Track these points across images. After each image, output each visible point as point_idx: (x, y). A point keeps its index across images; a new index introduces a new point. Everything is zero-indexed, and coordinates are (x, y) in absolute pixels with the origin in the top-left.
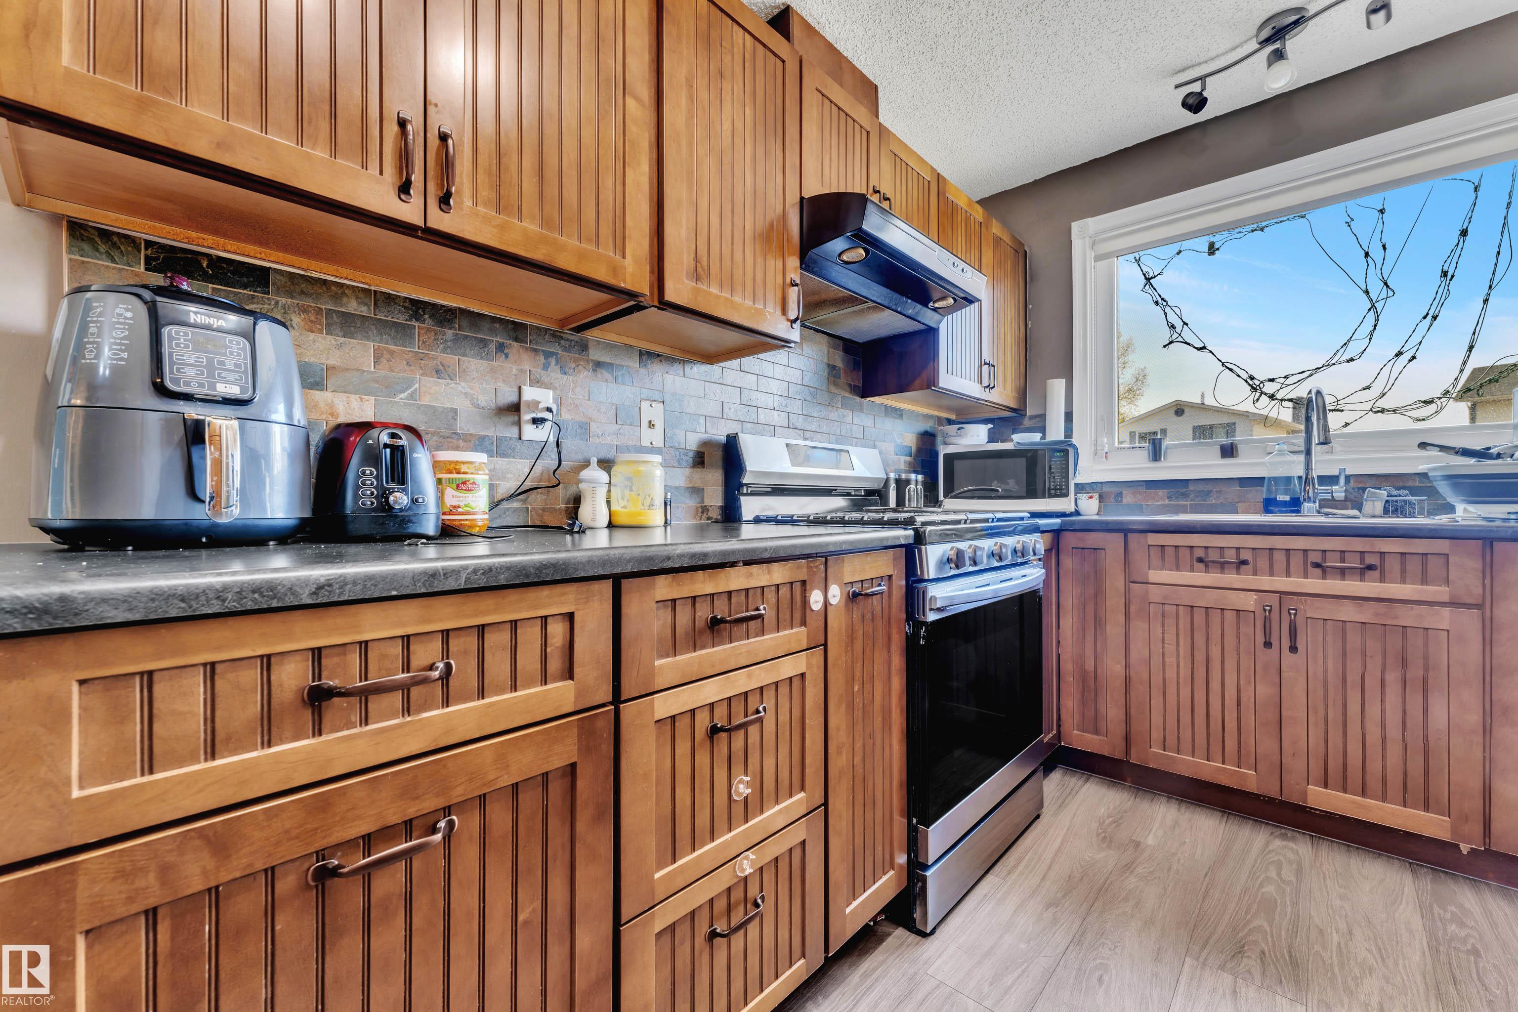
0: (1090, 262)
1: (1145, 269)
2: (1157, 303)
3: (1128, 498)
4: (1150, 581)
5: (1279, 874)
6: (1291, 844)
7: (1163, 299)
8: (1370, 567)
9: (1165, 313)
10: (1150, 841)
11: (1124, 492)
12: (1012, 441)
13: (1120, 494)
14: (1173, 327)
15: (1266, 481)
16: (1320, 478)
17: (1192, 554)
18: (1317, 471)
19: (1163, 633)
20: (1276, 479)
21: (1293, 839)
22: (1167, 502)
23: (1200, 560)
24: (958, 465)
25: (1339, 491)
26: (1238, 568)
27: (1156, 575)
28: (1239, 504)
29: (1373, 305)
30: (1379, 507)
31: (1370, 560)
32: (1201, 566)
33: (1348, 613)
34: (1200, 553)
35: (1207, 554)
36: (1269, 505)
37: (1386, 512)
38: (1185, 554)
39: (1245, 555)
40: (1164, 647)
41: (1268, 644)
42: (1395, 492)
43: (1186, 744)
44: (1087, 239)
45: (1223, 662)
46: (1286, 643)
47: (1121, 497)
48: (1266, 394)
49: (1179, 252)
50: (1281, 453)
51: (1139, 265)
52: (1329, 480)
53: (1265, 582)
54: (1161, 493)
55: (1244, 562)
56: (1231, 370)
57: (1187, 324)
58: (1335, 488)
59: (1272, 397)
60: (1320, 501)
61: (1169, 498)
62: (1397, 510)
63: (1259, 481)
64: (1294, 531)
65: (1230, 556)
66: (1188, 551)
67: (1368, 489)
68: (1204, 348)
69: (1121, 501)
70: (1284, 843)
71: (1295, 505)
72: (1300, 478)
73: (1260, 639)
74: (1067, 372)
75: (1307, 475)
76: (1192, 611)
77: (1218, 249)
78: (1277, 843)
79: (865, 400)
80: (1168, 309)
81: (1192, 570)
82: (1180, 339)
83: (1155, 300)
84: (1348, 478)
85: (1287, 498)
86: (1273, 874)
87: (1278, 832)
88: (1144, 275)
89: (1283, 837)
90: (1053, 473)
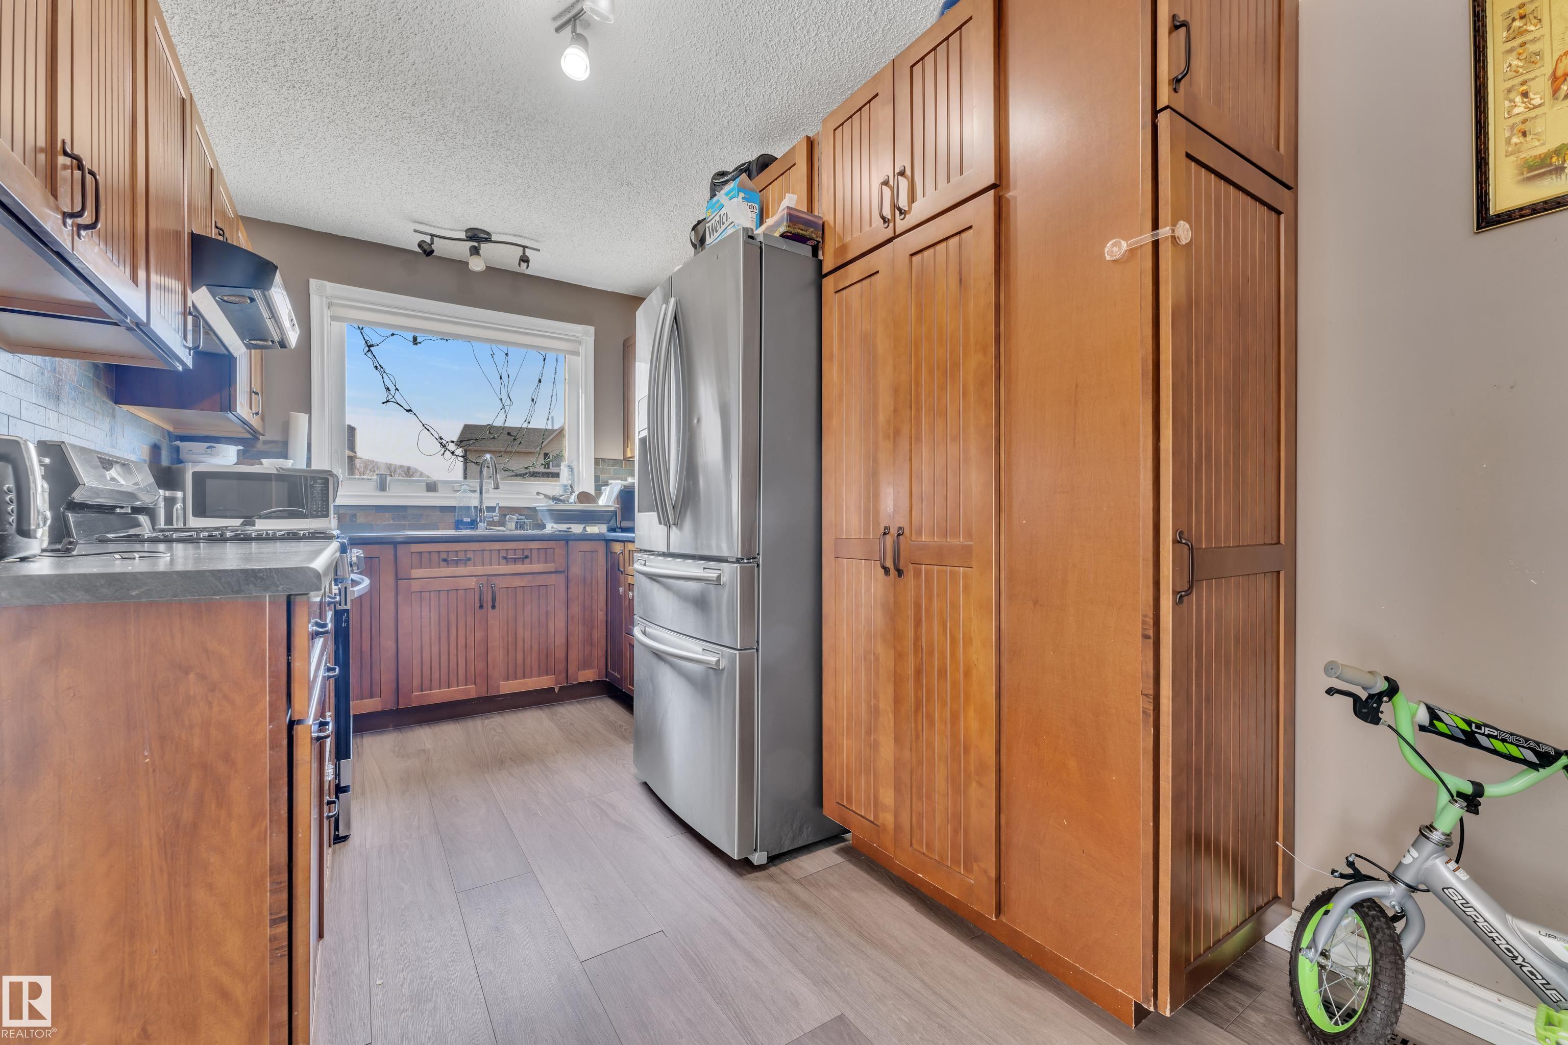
0: (327, 319)
1: (367, 338)
2: (376, 367)
3: (361, 519)
4: (412, 577)
5: (496, 732)
6: (493, 720)
7: (380, 366)
8: (526, 557)
9: (383, 378)
10: (428, 746)
11: (358, 514)
12: (261, 464)
13: (355, 516)
14: (388, 389)
15: (457, 508)
16: (487, 507)
17: (439, 556)
18: (487, 503)
19: (421, 612)
20: (460, 508)
21: (492, 717)
22: (392, 522)
23: (445, 560)
24: (210, 483)
25: (496, 516)
26: (466, 563)
27: (417, 573)
28: (440, 524)
29: (504, 406)
30: (513, 525)
31: (527, 553)
32: (444, 564)
33: (518, 582)
34: (444, 556)
35: (448, 556)
36: (458, 525)
37: (516, 528)
38: (435, 557)
39: (470, 555)
40: (421, 621)
41: (481, 607)
42: (520, 517)
43: (435, 683)
44: (324, 298)
45: (457, 624)
46: (490, 604)
47: (356, 518)
48: (449, 450)
49: (393, 335)
50: (465, 491)
51: (362, 333)
52: (491, 509)
53: (479, 570)
54: (387, 515)
55: (469, 559)
56: (428, 430)
57: (398, 390)
58: (494, 514)
59: (453, 453)
60: (488, 521)
61: (393, 519)
62: (520, 527)
63: (452, 509)
64: (494, 539)
65: (461, 556)
66: (437, 555)
67: (508, 516)
68: (410, 410)
69: (356, 521)
70: (490, 720)
71: (473, 524)
72: (476, 508)
73: (477, 605)
74: (308, 410)
75: (481, 506)
76: (439, 594)
77: (420, 343)
78: (487, 721)
79: (117, 407)
80: (384, 375)
81: (439, 567)
82: (393, 400)
83: (375, 365)
84: (500, 508)
85: (469, 520)
86: (493, 733)
87: (484, 717)
88: (366, 342)
89: (487, 718)
90: (315, 497)
